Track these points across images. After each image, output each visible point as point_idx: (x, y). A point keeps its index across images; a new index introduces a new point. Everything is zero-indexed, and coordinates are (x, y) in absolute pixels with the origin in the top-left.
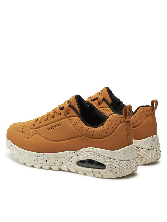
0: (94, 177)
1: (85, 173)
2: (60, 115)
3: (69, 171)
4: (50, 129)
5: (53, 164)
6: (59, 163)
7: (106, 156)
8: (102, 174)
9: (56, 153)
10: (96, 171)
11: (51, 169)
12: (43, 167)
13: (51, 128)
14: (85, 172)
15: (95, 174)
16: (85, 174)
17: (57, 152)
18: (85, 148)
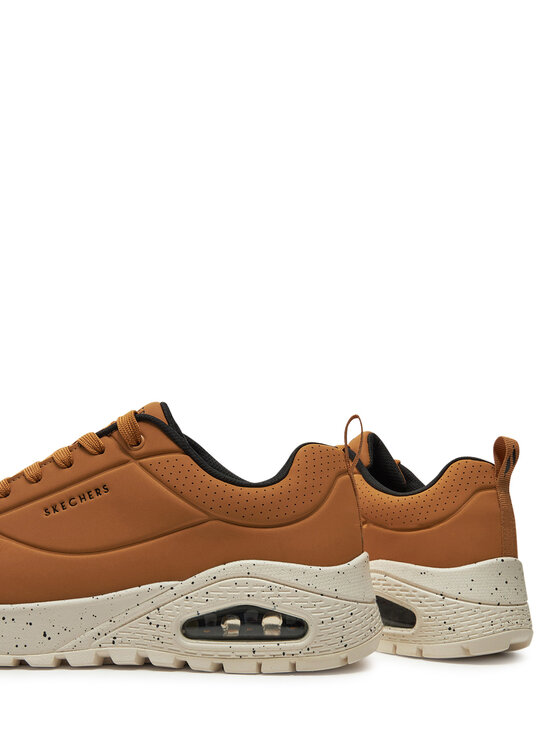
0: (261, 673)
1: (222, 665)
2: (102, 452)
3: (146, 664)
4: (55, 510)
5: (73, 642)
6: (103, 638)
7: (311, 588)
8: (293, 660)
9: (89, 599)
10: (269, 650)
11: (63, 664)
12: (28, 659)
13: (59, 507)
14: (220, 661)
15: (264, 663)
16: (220, 669)
17: (93, 596)
18: (222, 566)
